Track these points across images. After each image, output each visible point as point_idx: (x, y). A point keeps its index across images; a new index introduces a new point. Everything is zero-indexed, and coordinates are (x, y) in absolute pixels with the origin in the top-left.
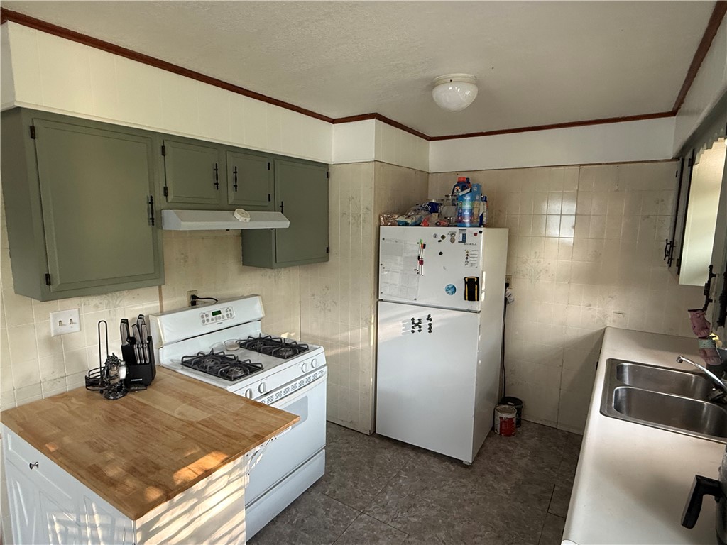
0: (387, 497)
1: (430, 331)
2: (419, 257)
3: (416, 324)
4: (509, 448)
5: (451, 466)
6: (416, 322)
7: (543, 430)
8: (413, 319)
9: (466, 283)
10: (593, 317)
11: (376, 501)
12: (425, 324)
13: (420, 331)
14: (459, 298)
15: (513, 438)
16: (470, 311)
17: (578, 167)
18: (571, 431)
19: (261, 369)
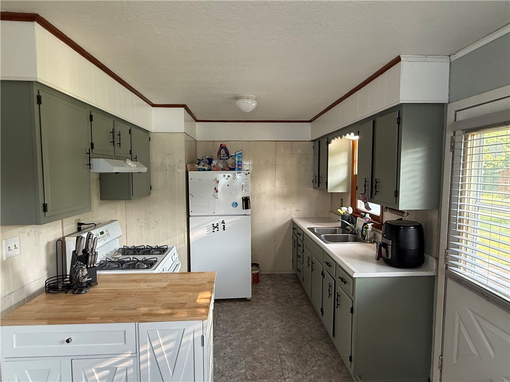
0: (221, 326)
1: (224, 230)
2: (215, 188)
3: (215, 227)
4: (261, 287)
5: (241, 303)
6: (215, 225)
7: (270, 276)
8: (213, 224)
9: (243, 200)
10: (286, 214)
11: (217, 330)
12: (220, 226)
13: (218, 230)
14: (240, 209)
15: (259, 283)
16: (246, 215)
17: (275, 142)
18: (282, 273)
19: (156, 261)
